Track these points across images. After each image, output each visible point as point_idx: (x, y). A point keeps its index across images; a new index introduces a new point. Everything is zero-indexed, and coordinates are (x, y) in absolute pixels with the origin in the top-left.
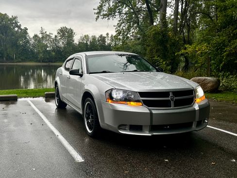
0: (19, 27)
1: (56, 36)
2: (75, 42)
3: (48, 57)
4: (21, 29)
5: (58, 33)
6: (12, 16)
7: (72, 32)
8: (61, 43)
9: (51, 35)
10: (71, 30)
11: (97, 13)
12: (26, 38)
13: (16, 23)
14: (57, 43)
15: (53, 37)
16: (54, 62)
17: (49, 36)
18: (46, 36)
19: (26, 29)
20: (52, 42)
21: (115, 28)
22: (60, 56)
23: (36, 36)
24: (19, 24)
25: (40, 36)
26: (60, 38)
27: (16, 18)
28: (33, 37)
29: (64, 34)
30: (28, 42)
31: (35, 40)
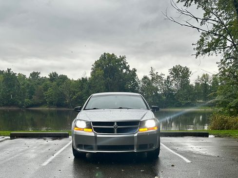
0: (127, 68)
1: (168, 77)
2: (191, 83)
3: (158, 101)
4: (129, 71)
5: (171, 73)
6: (120, 56)
7: (188, 72)
8: (174, 85)
9: (163, 76)
10: (187, 69)
11: (197, 49)
12: (134, 81)
13: (125, 64)
14: (169, 85)
15: (165, 77)
16: (165, 107)
17: (160, 77)
18: (156, 78)
19: (135, 70)
20: (163, 84)
21: (218, 65)
22: (172, 101)
23: (145, 78)
24: (127, 65)
25: (150, 77)
26: (172, 78)
27: (124, 58)
28: (143, 79)
29: (177, 75)
30: (136, 85)
31: (145, 83)
